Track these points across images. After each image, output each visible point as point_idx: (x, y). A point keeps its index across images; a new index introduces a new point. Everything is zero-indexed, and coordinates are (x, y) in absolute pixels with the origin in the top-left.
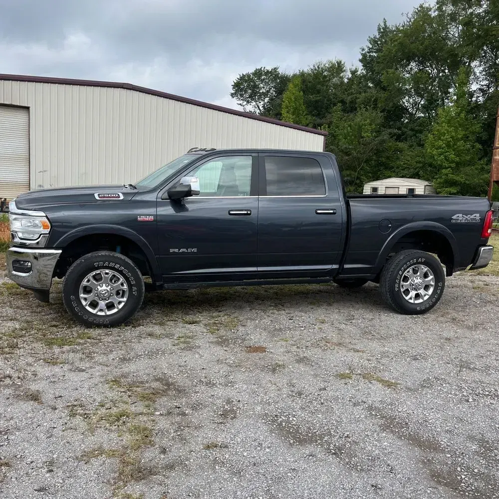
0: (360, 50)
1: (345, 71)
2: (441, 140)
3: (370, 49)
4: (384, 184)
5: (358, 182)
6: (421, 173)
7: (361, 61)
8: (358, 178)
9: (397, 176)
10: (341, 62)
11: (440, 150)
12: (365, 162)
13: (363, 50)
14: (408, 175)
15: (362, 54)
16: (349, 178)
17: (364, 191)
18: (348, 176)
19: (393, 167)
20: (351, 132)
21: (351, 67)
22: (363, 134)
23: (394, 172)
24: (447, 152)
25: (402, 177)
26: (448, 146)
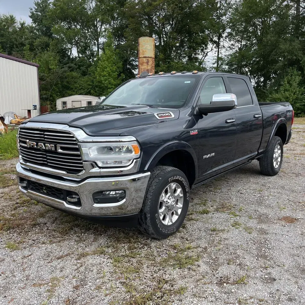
0: (30, 10)
1: (16, 23)
2: (105, 71)
3: (36, 9)
4: (70, 99)
5: (51, 98)
6: (92, 91)
7: (31, 17)
8: (51, 96)
9: (77, 94)
10: (13, 16)
11: (105, 78)
12: (55, 85)
13: (31, 9)
14: (84, 93)
15: (31, 12)
16: (46, 96)
17: (57, 104)
18: (44, 94)
19: (72, 89)
20: (42, 65)
21: (20, 20)
22: (50, 67)
23: (74, 91)
24: (109, 79)
25: (80, 94)
26: (109, 75)
